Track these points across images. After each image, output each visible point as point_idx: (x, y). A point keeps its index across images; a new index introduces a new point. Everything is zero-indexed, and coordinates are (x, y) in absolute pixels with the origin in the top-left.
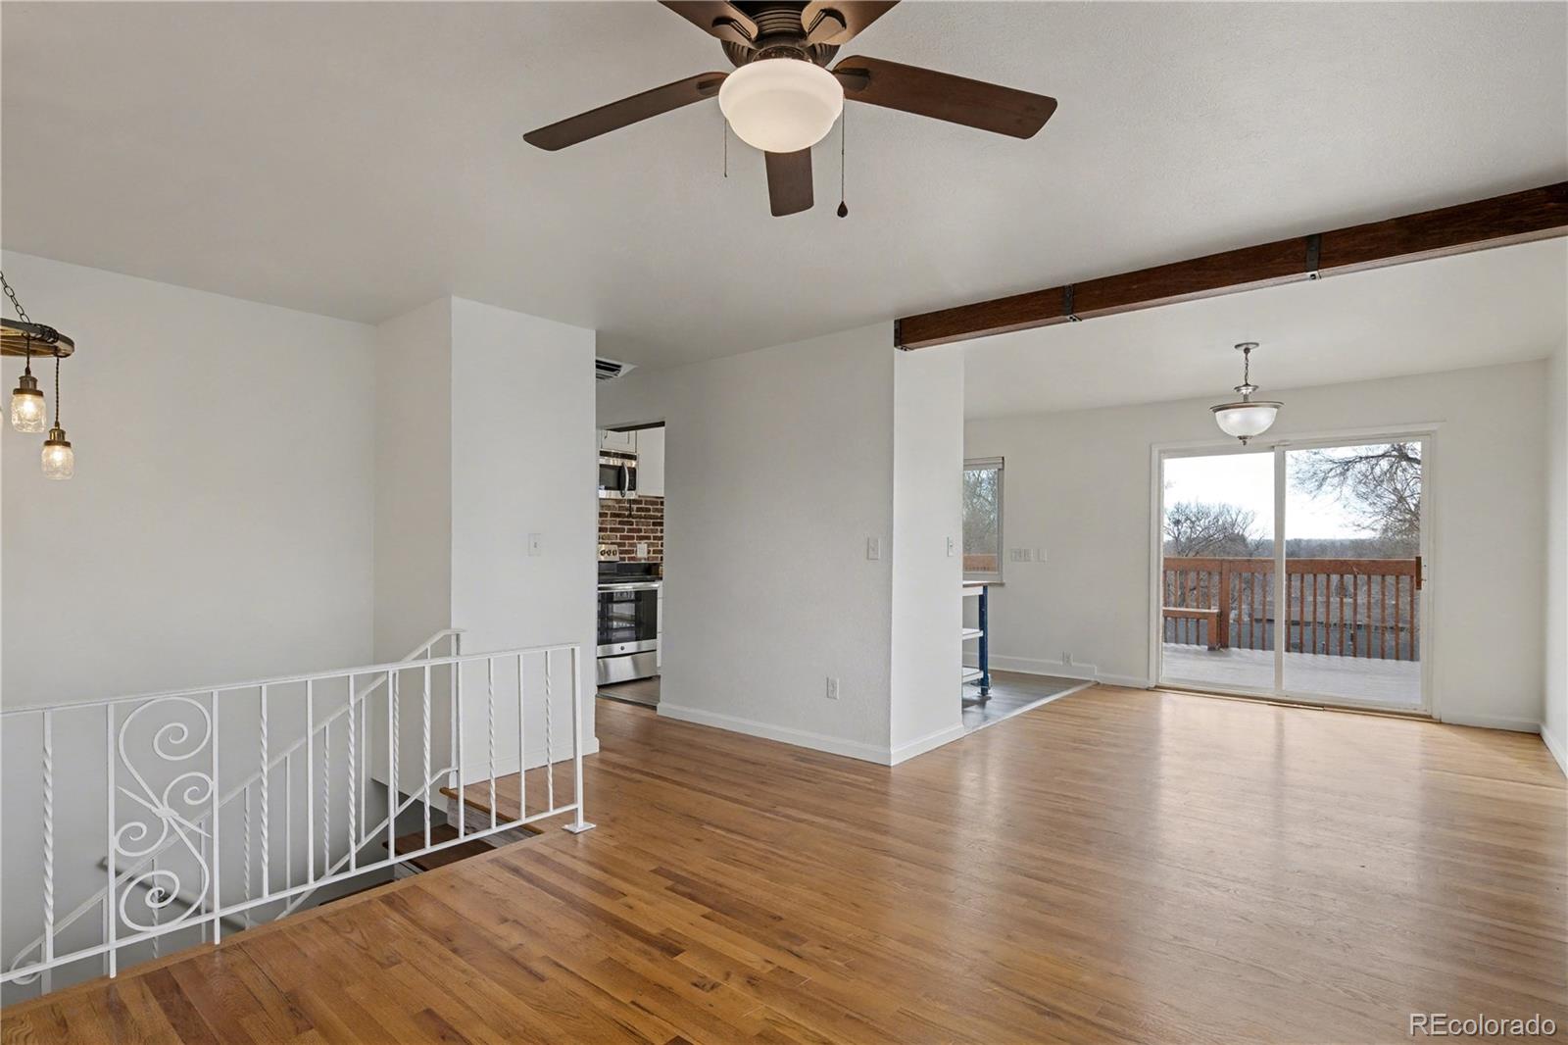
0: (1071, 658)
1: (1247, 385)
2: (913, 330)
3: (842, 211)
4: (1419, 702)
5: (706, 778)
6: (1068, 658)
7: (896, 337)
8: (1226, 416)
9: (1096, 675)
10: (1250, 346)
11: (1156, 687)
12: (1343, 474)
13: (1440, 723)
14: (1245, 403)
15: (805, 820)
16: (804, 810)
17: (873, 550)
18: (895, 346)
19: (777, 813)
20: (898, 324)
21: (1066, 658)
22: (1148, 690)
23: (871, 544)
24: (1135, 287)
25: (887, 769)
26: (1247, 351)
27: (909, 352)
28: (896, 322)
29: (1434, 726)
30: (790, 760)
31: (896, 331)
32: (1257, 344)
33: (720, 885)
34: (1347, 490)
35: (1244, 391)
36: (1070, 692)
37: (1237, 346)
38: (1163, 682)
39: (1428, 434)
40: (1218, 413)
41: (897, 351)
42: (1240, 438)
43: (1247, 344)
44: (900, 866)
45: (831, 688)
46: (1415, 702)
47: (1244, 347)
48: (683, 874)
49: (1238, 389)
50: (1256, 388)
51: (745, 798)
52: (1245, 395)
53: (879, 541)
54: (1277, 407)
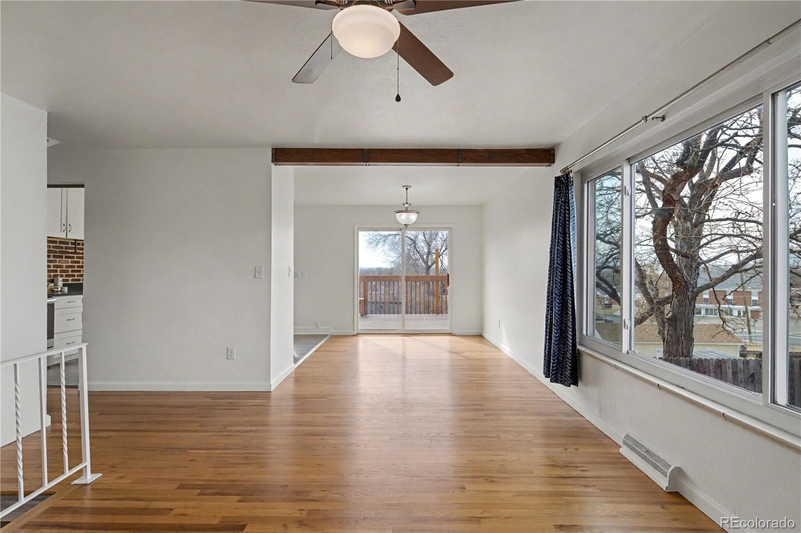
0: (319, 325)
1: (407, 203)
2: (282, 155)
3: (398, 99)
4: (448, 328)
5: (160, 423)
6: (317, 324)
7: (272, 158)
8: (401, 215)
9: (332, 331)
10: (408, 187)
11: (357, 334)
12: (385, 241)
13: (454, 335)
14: (406, 211)
15: (251, 431)
16: (244, 425)
17: (259, 273)
18: (272, 162)
19: (227, 431)
20: (274, 151)
21: (316, 325)
22: (354, 335)
23: (257, 270)
24: (395, 156)
25: (269, 393)
26: (407, 189)
27: (278, 166)
28: (272, 149)
29: (453, 337)
30: (209, 400)
31: (273, 154)
32: (411, 187)
33: (234, 481)
34: (386, 247)
35: (406, 206)
36: (323, 341)
37: (403, 186)
38: (360, 332)
39: (451, 228)
40: (397, 214)
41: (272, 165)
42: (405, 225)
44: (322, 439)
45: (229, 354)
46: (447, 329)
47: (406, 187)
48: (201, 483)
49: (404, 204)
50: (410, 205)
51: (199, 428)
52: (407, 207)
53: (263, 268)
54: (418, 213)
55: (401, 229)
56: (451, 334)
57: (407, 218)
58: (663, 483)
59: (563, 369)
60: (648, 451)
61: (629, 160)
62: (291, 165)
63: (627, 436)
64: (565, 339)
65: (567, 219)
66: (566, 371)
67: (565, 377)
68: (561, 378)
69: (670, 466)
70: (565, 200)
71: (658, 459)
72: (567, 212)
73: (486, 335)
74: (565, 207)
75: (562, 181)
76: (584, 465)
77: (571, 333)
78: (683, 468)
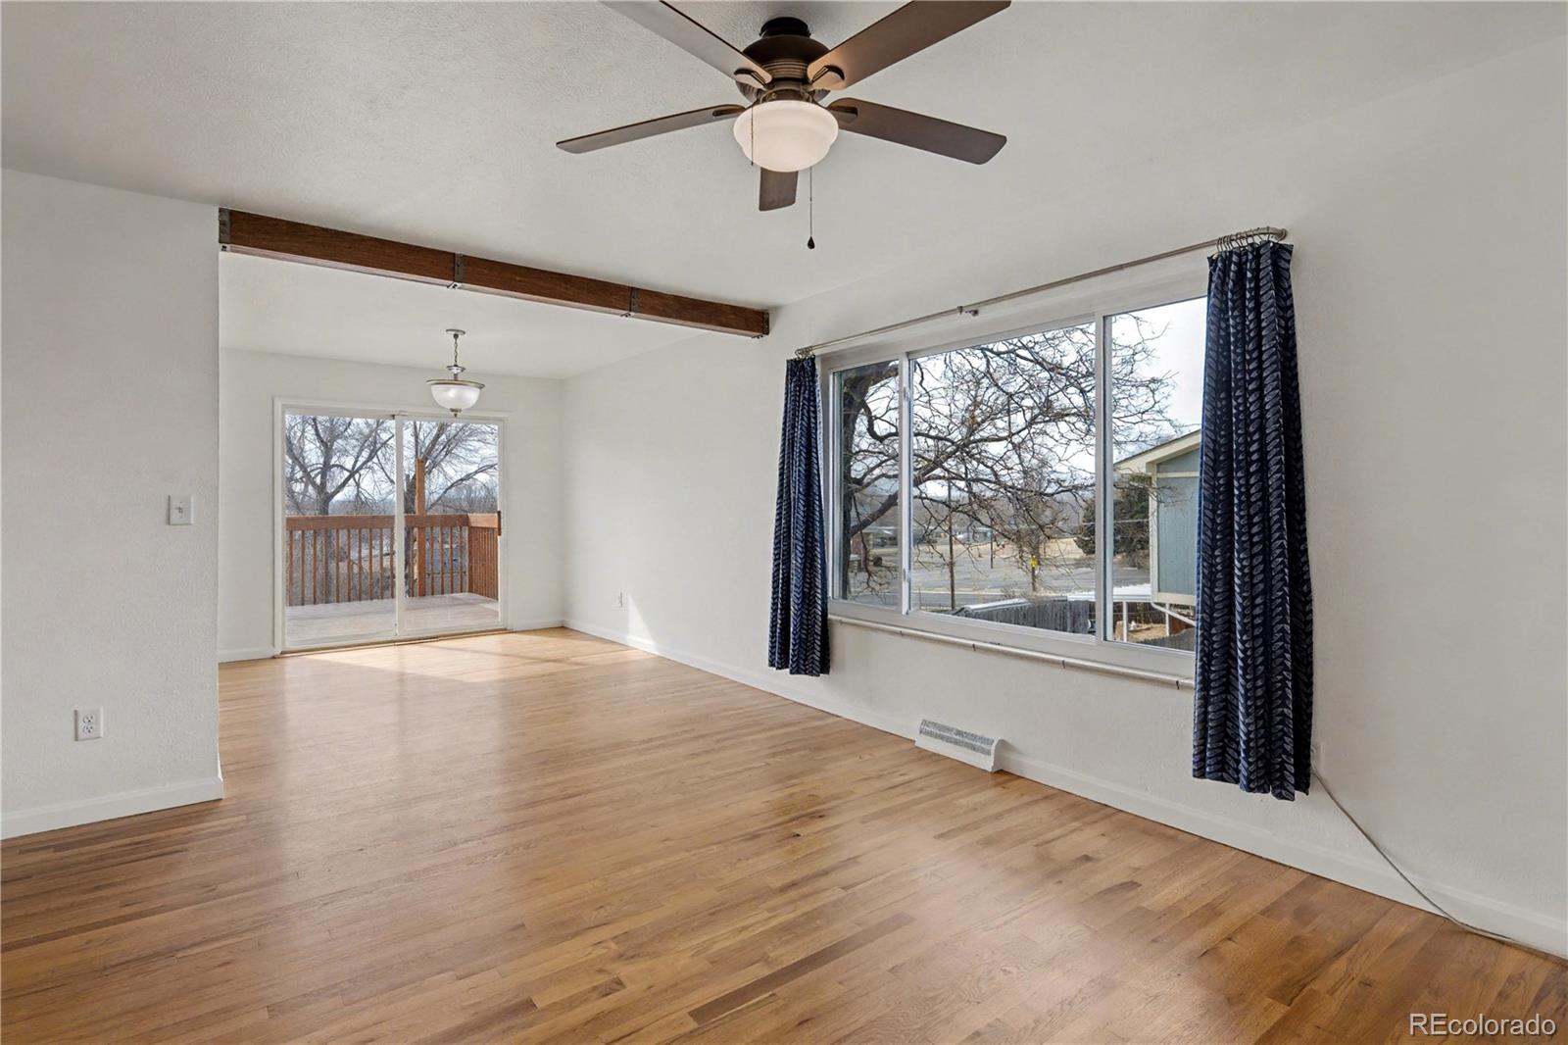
1: (456, 366)
2: (250, 230)
3: (811, 244)
7: (221, 232)
8: (443, 391)
10: (459, 333)
11: (282, 654)
13: (513, 632)
14: (455, 381)
17: (180, 510)
18: (220, 242)
20: (226, 218)
22: (274, 658)
26: (456, 336)
27: (235, 255)
28: (221, 211)
31: (222, 223)
32: (464, 333)
35: (455, 370)
37: (448, 331)
38: (290, 646)
39: (501, 420)
40: (434, 388)
41: (221, 248)
42: (452, 410)
43: (458, 331)
45: (84, 725)
47: (453, 333)
49: (450, 368)
50: (463, 369)
52: (455, 375)
53: (192, 499)
54: (481, 388)
55: (393, 416)
56: (504, 631)
57: (459, 398)
58: (987, 763)
59: (807, 651)
60: (959, 733)
61: (908, 354)
62: (260, 255)
63: (925, 722)
64: (809, 605)
65: (813, 425)
66: (814, 653)
67: (812, 662)
68: (805, 666)
69: (993, 741)
70: (809, 398)
71: (974, 737)
72: (812, 414)
73: (576, 624)
74: (808, 407)
75: (803, 366)
76: (901, 768)
77: (820, 596)
78: (1007, 740)
